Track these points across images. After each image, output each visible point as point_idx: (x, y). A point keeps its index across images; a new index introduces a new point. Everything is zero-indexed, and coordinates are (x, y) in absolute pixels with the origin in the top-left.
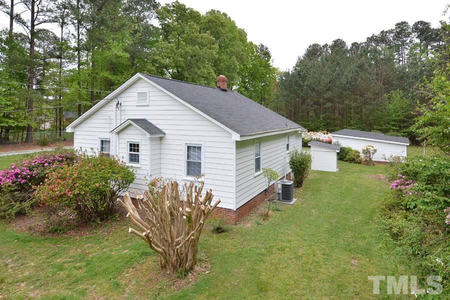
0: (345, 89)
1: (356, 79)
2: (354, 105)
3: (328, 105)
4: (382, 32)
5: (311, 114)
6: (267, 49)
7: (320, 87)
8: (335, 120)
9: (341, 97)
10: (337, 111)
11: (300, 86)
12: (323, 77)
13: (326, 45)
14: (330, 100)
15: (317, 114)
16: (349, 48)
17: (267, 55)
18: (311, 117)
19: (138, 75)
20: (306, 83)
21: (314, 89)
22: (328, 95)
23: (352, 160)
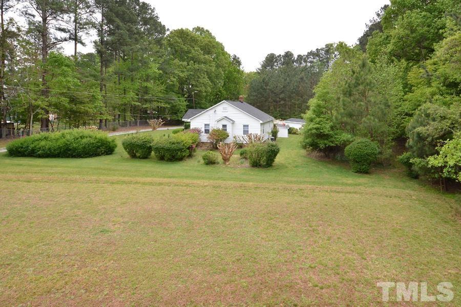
0: (292, 93)
1: (299, 87)
2: (297, 103)
3: (282, 102)
4: (317, 49)
5: (271, 108)
6: (238, 58)
7: (277, 91)
8: (286, 112)
9: (290, 97)
10: (287, 107)
11: (264, 89)
12: (279, 84)
13: (280, 55)
14: (283, 99)
15: (275, 108)
16: (296, 59)
17: (239, 63)
18: (272, 110)
19: (224, 101)
20: (268, 87)
21: (273, 91)
22: (282, 96)
23: (295, 133)
